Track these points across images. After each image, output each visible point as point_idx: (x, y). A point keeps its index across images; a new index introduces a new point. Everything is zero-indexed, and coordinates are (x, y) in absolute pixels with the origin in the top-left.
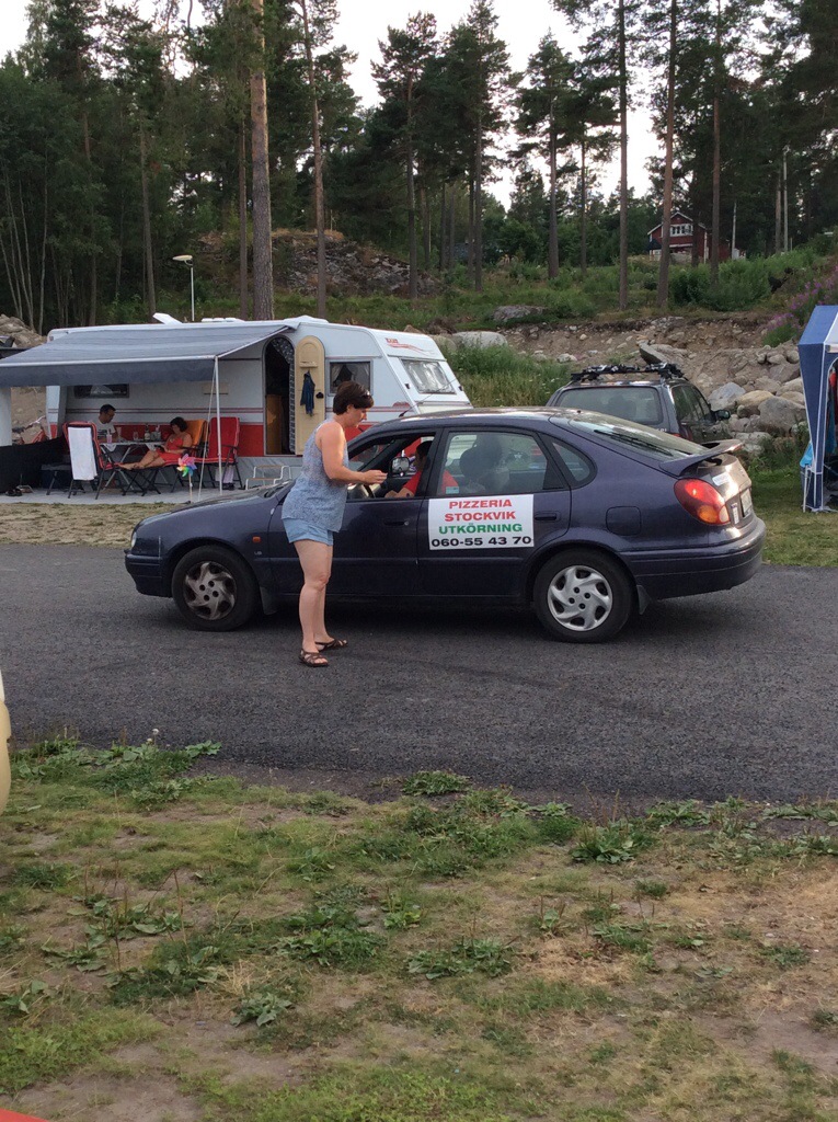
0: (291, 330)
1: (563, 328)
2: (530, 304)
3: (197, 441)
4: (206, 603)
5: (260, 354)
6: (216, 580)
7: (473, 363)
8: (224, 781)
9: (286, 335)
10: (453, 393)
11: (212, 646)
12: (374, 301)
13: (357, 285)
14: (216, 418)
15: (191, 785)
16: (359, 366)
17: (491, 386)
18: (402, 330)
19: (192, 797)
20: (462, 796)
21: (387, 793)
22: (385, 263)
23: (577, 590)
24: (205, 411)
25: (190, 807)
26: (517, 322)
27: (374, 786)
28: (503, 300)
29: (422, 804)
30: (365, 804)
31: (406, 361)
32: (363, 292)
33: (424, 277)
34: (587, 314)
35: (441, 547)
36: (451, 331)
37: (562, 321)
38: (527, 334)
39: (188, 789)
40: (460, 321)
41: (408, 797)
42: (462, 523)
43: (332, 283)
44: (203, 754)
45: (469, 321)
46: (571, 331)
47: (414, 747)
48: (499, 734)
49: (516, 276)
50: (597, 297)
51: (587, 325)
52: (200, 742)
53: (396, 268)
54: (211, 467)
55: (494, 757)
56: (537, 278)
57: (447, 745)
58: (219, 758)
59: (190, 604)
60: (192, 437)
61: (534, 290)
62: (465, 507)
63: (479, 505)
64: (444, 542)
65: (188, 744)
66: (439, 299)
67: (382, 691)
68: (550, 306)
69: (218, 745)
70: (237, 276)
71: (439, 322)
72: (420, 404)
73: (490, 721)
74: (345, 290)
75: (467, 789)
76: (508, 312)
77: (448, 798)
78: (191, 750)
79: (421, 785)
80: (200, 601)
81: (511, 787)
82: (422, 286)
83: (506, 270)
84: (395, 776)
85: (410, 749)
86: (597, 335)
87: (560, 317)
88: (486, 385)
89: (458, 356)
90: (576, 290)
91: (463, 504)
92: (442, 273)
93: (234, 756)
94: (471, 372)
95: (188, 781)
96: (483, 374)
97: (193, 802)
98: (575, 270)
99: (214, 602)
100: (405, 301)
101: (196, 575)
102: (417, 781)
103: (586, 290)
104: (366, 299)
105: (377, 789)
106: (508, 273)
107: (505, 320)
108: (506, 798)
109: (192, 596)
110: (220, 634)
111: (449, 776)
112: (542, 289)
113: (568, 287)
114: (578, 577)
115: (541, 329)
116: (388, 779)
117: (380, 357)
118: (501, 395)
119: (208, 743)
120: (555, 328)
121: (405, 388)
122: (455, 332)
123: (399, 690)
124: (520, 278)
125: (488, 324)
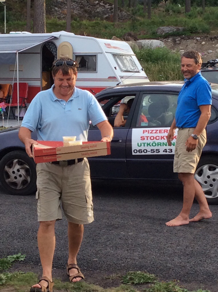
0: (56, 38)
1: (193, 38)
2: (176, 25)
3: (6, 95)
4: (16, 180)
5: (39, 50)
6: (21, 168)
7: (148, 56)
8: (28, 275)
9: (53, 41)
10: (138, 72)
11: (19, 203)
12: (96, 23)
13: (87, 15)
14: (17, 83)
15: (11, 277)
16: (90, 58)
17: (157, 68)
18: (111, 39)
19: (12, 283)
20: (153, 285)
21: (113, 283)
22: (102, 4)
23: (209, 177)
24: (11, 79)
25: (12, 288)
26: (169, 35)
27: (107, 279)
28: (162, 23)
29: (132, 289)
30: (102, 288)
31: (115, 55)
32: (90, 18)
33: (121, 11)
34: (206, 31)
35: (138, 154)
36: (136, 39)
37: (193, 35)
38: (174, 41)
39: (10, 279)
40: (140, 34)
41: (124, 285)
42: (149, 141)
43: (74, 13)
44: (17, 260)
45: (145, 34)
46: (197, 40)
47: (126, 259)
48: (170, 252)
49: (168, 11)
50: (210, 22)
51: (206, 37)
52: (15, 254)
53: (107, 6)
54: (14, 109)
55: (168, 265)
56: (179, 12)
57: (144, 258)
58: (25, 262)
59: (7, 181)
60: (4, 93)
61: (178, 19)
62: (151, 133)
63: (158, 132)
64: (140, 151)
65: (8, 255)
66: (129, 22)
67: (108, 228)
68: (186, 27)
69: (24, 256)
70: (25, 10)
71: (130, 35)
72: (122, 77)
73: (165, 245)
74: (80, 17)
75: (155, 281)
76: (165, 30)
77: (145, 286)
78: (10, 258)
79: (131, 279)
80: (12, 179)
81: (179, 281)
82: (120, 16)
83: (163, 8)
84: (117, 274)
85: (124, 260)
86: (211, 42)
87: (192, 33)
88: (155, 68)
89: (140, 53)
90: (199, 19)
91: (150, 132)
92: (130, 9)
93: (32, 262)
94: (147, 61)
95: (10, 275)
96: (153, 62)
97: (13, 286)
98: (199, 9)
99: (20, 180)
100: (112, 23)
101: (11, 166)
102: (129, 277)
103: (205, 19)
104: (91, 22)
105: (108, 281)
106: (164, 10)
107: (163, 34)
108: (176, 287)
109: (8, 176)
110: (22, 197)
111: (145, 274)
112: (182, 18)
113: (196, 17)
114: (210, 170)
115: (182, 38)
116: (114, 276)
117: (102, 53)
118: (162, 73)
119: (19, 255)
120: (189, 39)
121: (114, 69)
122: (138, 40)
123: (117, 228)
124: (171, 12)
125: (155, 36)
